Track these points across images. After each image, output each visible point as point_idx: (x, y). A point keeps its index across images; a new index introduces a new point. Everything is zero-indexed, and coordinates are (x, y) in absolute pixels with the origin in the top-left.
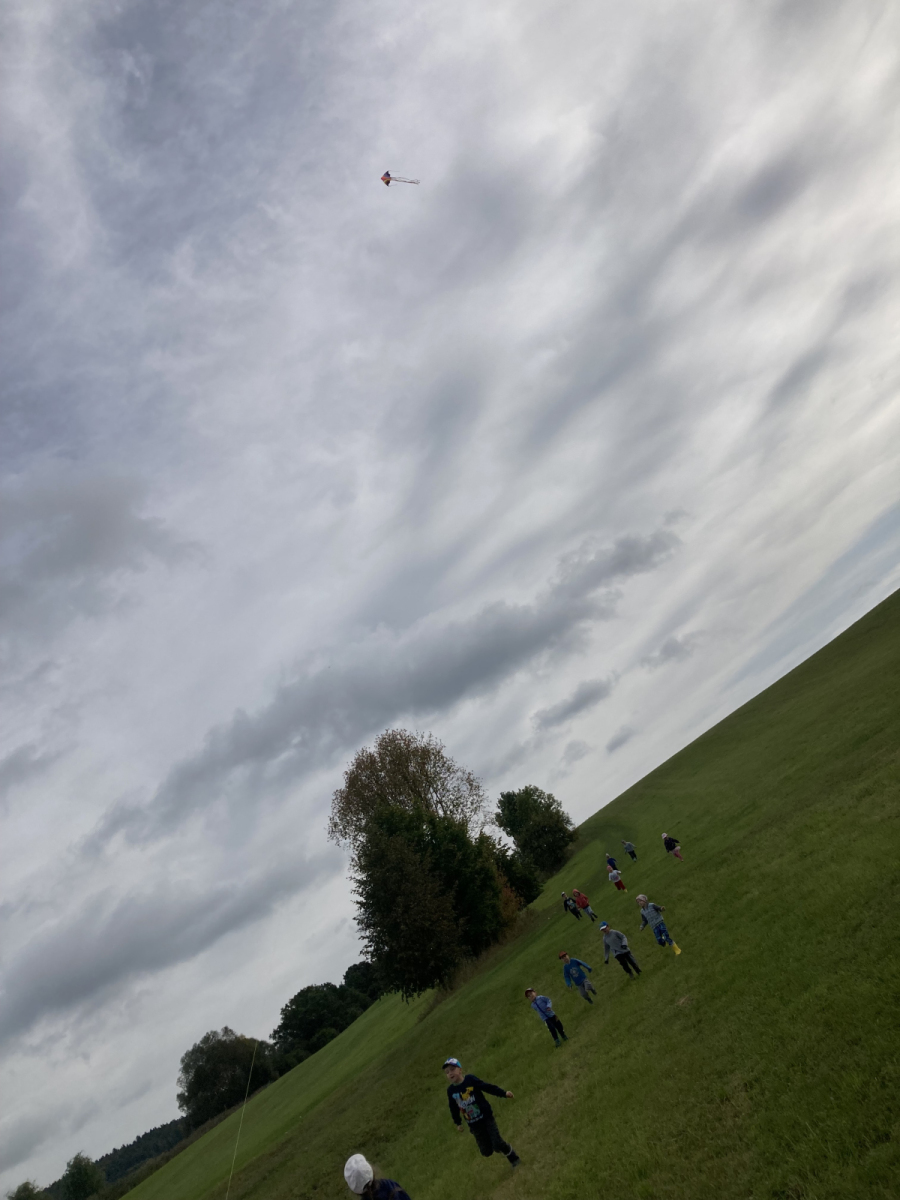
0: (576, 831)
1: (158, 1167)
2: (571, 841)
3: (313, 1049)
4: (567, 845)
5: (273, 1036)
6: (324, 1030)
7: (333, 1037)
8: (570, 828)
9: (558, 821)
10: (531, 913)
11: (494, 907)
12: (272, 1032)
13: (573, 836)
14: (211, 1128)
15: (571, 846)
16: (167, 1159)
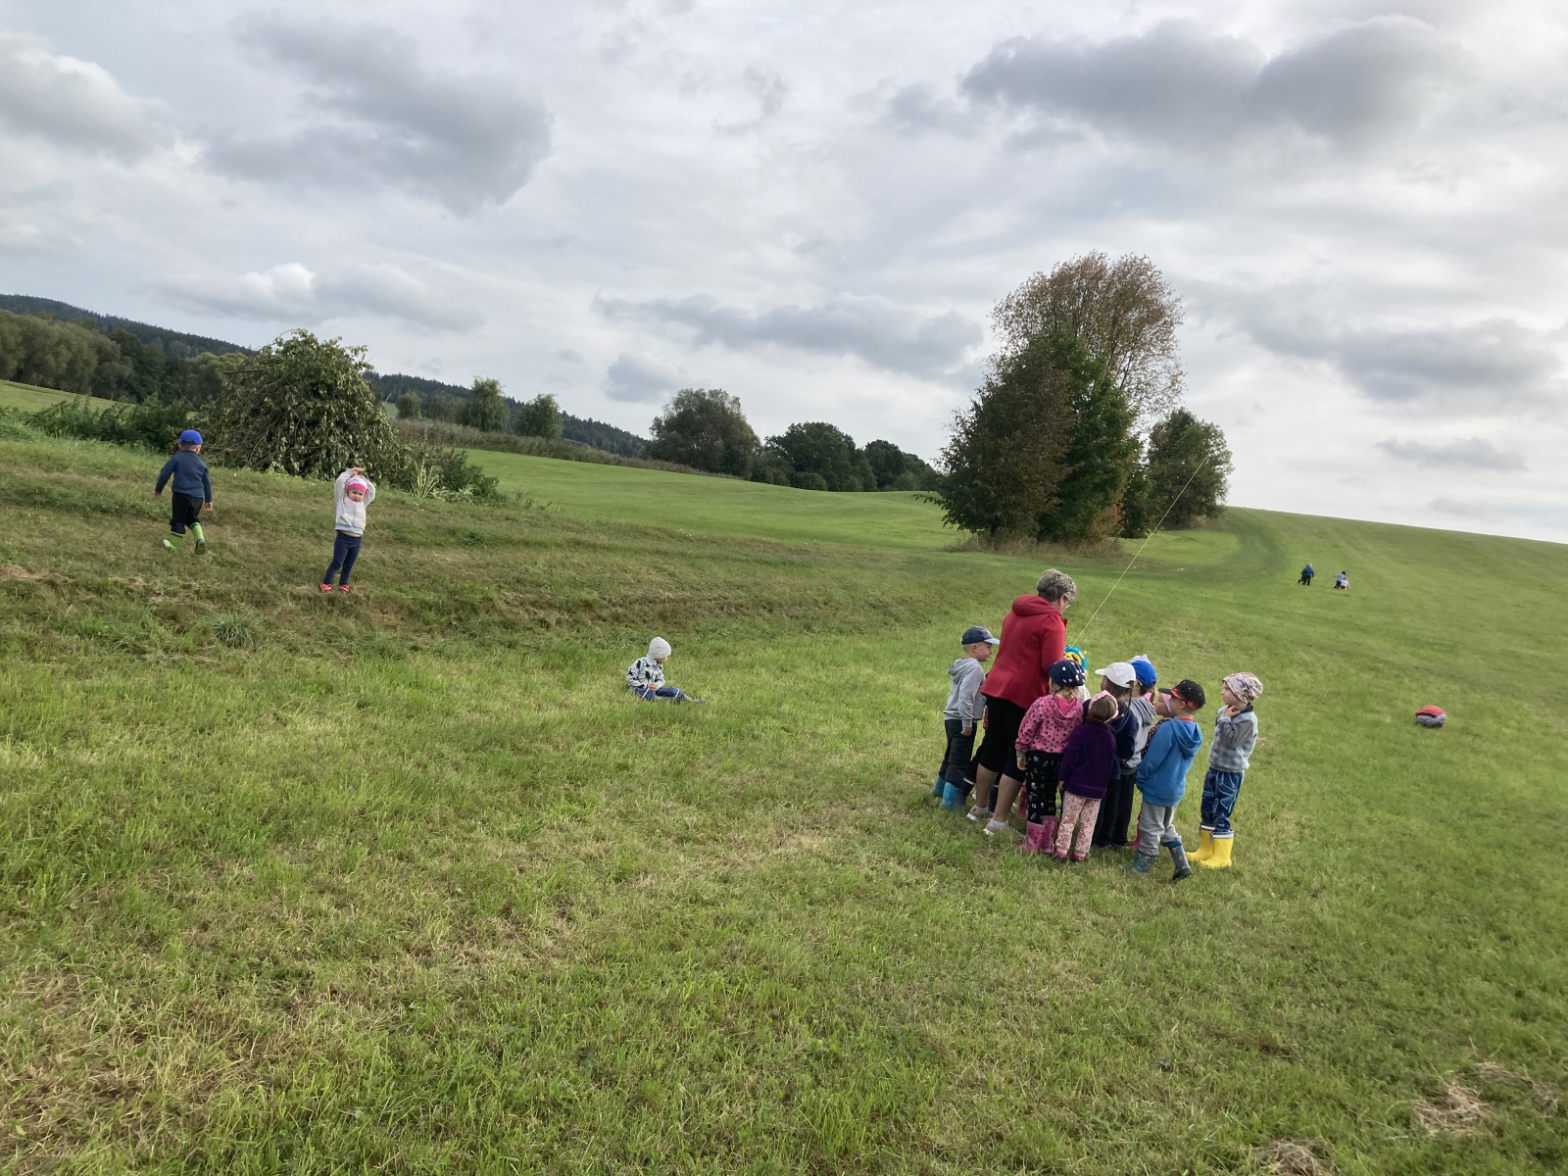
0: (1221, 509)
1: (607, 462)
2: (1208, 515)
3: (796, 483)
4: (1200, 514)
5: (769, 441)
6: (816, 475)
7: (820, 488)
8: (1219, 502)
9: (1212, 485)
10: (1116, 547)
11: (1091, 512)
12: (770, 436)
13: (1214, 511)
14: (668, 470)
15: (1202, 519)
16: (619, 463)
